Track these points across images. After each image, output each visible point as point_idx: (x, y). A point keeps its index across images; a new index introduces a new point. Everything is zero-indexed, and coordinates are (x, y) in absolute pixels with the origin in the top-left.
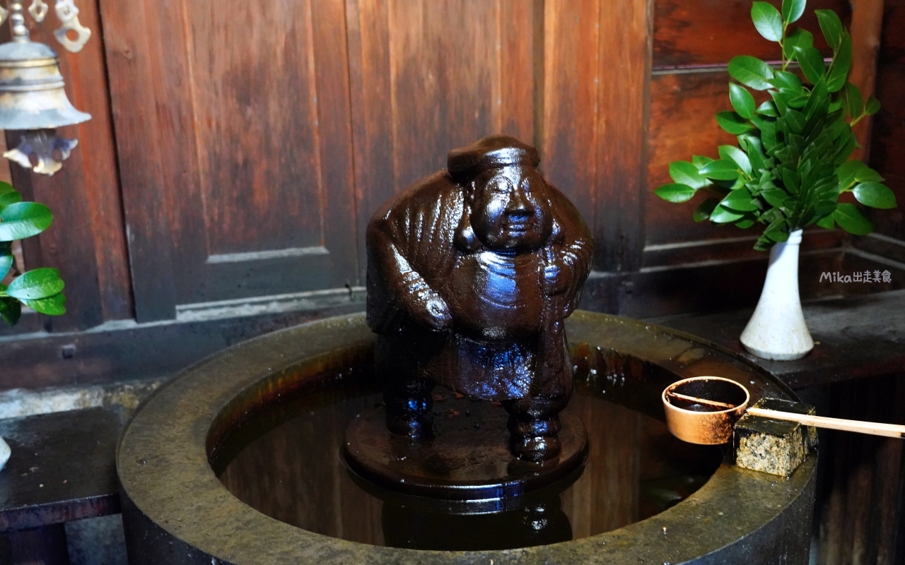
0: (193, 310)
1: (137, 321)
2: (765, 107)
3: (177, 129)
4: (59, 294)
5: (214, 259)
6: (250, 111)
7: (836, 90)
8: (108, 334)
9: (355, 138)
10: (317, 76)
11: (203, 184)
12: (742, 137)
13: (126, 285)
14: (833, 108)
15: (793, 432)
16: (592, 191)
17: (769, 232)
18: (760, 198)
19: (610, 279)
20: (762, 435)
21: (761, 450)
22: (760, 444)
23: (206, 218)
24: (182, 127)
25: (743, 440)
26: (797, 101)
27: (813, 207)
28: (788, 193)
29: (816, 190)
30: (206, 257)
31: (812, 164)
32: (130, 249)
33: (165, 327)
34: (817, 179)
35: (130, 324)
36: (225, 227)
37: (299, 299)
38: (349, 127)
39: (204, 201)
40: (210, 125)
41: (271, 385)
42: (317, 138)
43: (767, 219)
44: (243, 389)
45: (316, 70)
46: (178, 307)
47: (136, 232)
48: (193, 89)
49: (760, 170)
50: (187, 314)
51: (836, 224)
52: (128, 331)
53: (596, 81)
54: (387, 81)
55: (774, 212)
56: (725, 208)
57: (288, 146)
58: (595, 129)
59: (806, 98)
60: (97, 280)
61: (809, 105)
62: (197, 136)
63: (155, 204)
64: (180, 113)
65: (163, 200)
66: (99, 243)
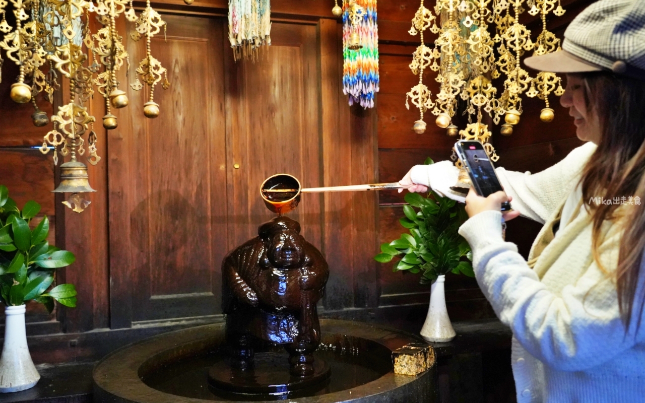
0: (141, 324)
1: (110, 328)
2: (419, 214)
3: (140, 230)
4: (73, 297)
5: (154, 297)
6: (177, 222)
7: (452, 206)
8: (96, 334)
9: (229, 236)
10: (211, 206)
11: (151, 259)
12: (411, 230)
13: (107, 310)
14: (452, 215)
15: (418, 353)
16: (352, 265)
17: (426, 274)
18: (421, 258)
19: (362, 311)
20: (404, 355)
21: (404, 363)
22: (403, 360)
23: (151, 276)
24: (143, 230)
25: (396, 359)
26: (433, 211)
27: (447, 263)
28: (434, 255)
29: (449, 254)
30: (150, 297)
31: (444, 241)
32: (111, 290)
33: (125, 331)
34: (449, 249)
35: (108, 330)
36: (161, 281)
37: (197, 319)
38: (226, 230)
39: (151, 267)
40: (157, 229)
41: (175, 352)
42: (210, 236)
43: (424, 268)
44: (161, 352)
45: (211, 203)
46: (133, 322)
47: (114, 281)
48: (150, 211)
49: (420, 244)
50: (137, 326)
51: (460, 271)
52: (106, 332)
53: (352, 210)
54: (247, 209)
55: (428, 265)
56: (403, 262)
57: (195, 240)
58: (352, 234)
59: (437, 210)
60: (92, 306)
61: (439, 213)
62: (150, 234)
63: (126, 266)
64: (142, 222)
65: (130, 265)
66: (95, 287)
